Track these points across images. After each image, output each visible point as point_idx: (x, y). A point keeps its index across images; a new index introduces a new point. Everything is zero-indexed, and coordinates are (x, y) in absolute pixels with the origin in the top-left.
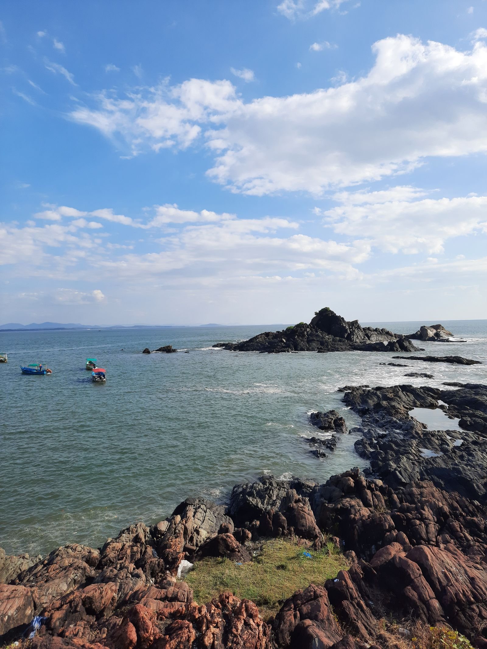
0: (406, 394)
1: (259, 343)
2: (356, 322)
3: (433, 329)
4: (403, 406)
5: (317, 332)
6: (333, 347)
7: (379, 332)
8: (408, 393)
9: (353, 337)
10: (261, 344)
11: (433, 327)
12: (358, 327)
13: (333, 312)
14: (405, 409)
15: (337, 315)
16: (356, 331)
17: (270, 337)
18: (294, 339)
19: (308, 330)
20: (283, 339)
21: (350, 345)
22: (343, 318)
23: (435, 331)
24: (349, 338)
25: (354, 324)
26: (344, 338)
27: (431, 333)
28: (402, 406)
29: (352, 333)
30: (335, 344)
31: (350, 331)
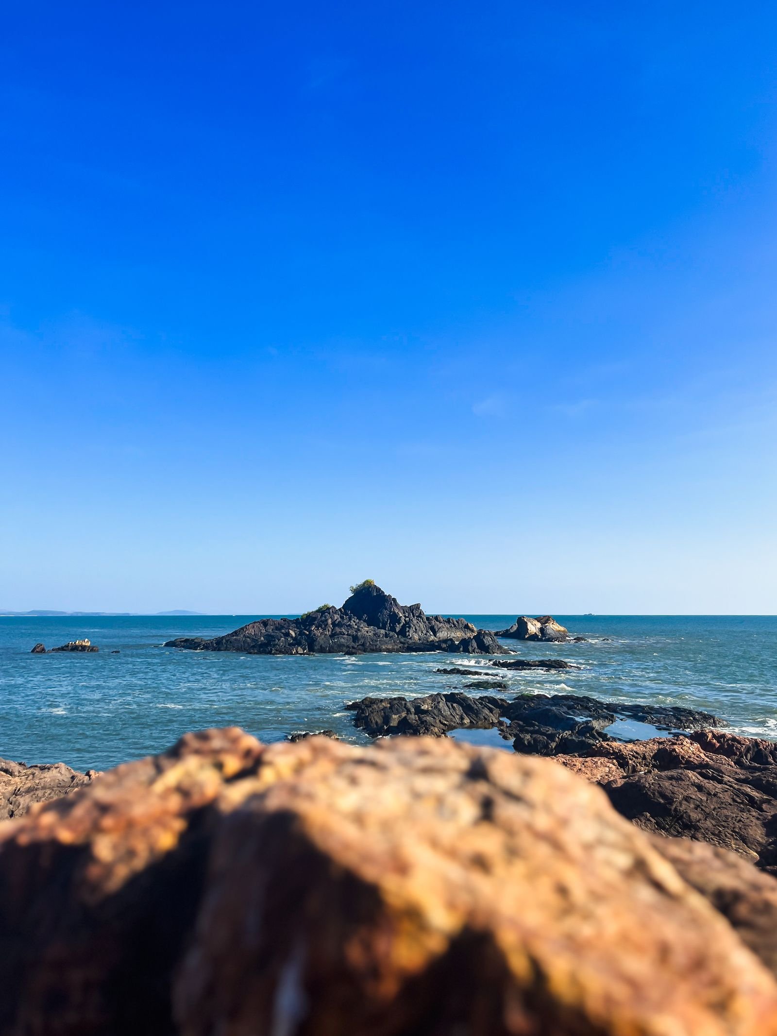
0: (452, 705)
1: (248, 637)
2: (417, 606)
3: (536, 622)
4: (440, 721)
5: (350, 619)
6: (372, 645)
7: (454, 624)
8: (455, 705)
9: (409, 631)
10: (253, 640)
11: (538, 619)
12: (420, 616)
13: (380, 589)
14: (442, 725)
15: (387, 593)
16: (415, 622)
17: (270, 629)
18: (310, 631)
19: (336, 617)
20: (291, 632)
21: (401, 643)
22: (394, 600)
23: (539, 625)
24: (403, 632)
25: (414, 610)
26: (395, 631)
27: (533, 628)
28: (438, 721)
29: (407, 625)
30: (376, 641)
31: (405, 620)
